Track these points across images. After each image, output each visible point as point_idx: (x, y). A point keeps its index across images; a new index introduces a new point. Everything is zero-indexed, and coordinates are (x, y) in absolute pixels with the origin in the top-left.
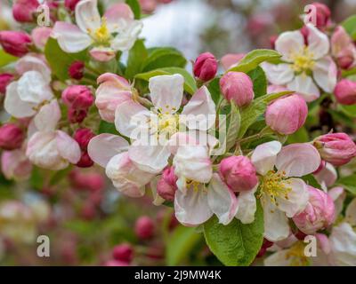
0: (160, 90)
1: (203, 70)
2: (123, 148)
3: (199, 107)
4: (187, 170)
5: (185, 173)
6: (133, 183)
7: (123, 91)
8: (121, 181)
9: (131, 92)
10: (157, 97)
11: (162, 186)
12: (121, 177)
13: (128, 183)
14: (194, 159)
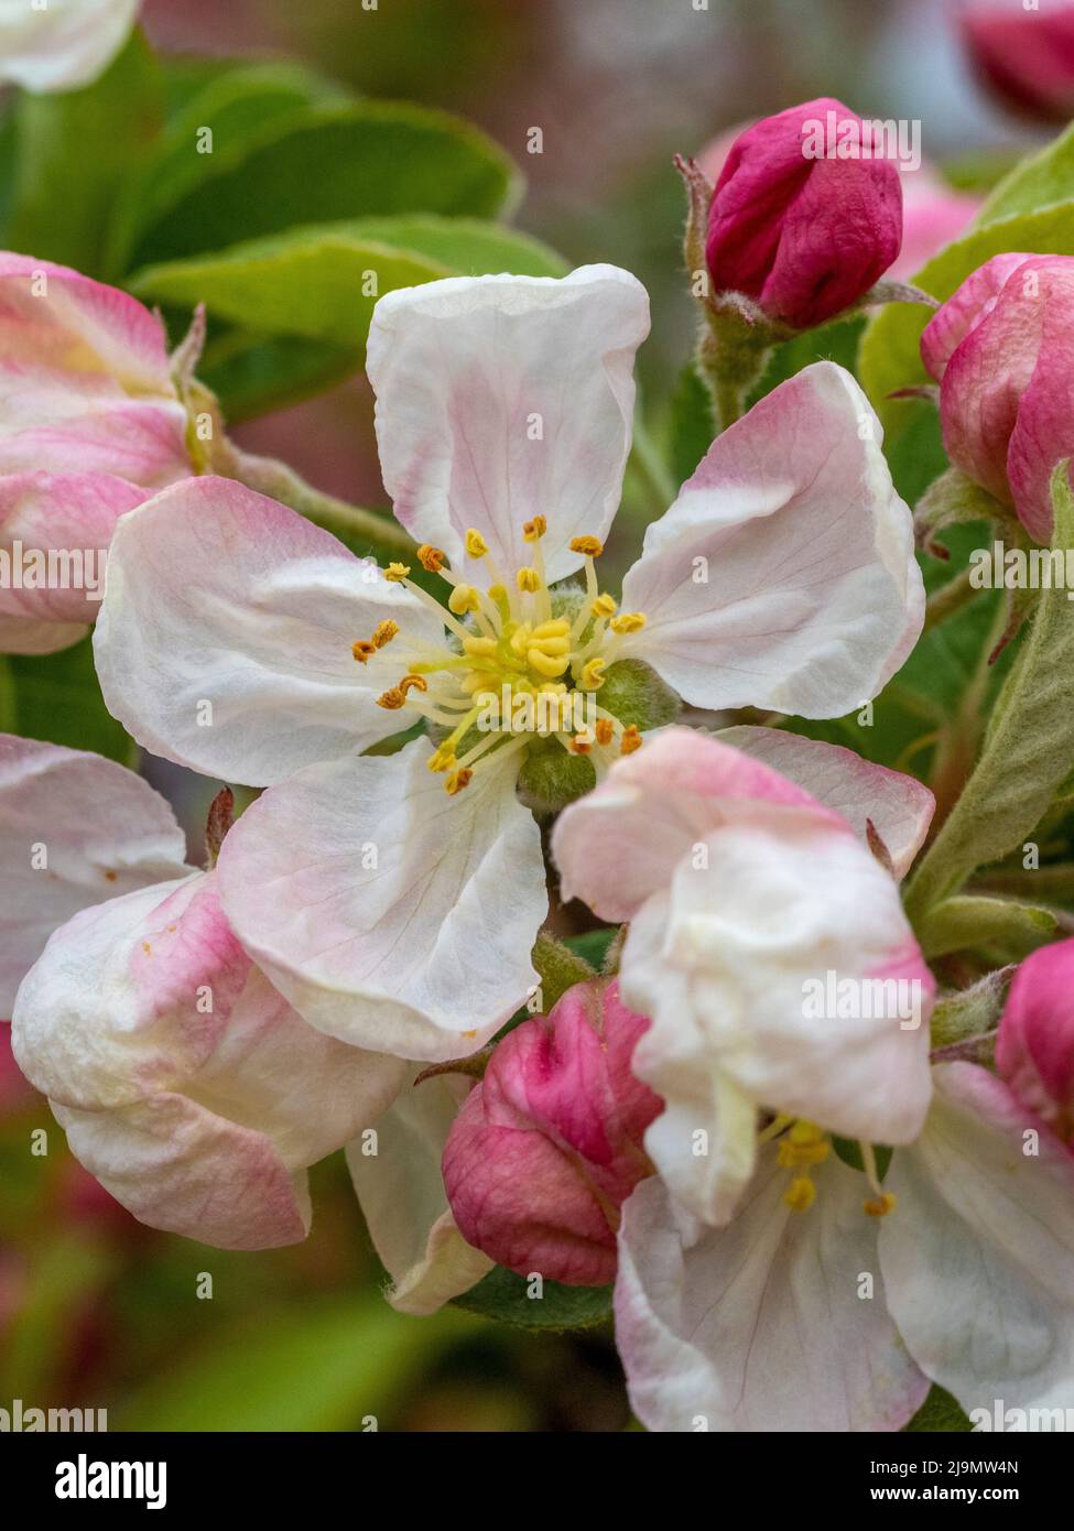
0: (442, 393)
1: (796, 244)
2: (132, 855)
3: (759, 530)
4: (775, 1044)
5: (751, 1070)
6: (252, 1135)
7: (114, 403)
8: (151, 1119)
9: (176, 409)
10: (425, 452)
11: (504, 1171)
12: (160, 1089)
13: (213, 1143)
14: (825, 954)
